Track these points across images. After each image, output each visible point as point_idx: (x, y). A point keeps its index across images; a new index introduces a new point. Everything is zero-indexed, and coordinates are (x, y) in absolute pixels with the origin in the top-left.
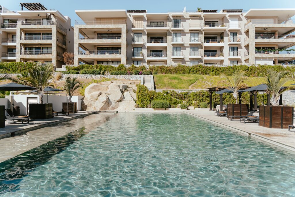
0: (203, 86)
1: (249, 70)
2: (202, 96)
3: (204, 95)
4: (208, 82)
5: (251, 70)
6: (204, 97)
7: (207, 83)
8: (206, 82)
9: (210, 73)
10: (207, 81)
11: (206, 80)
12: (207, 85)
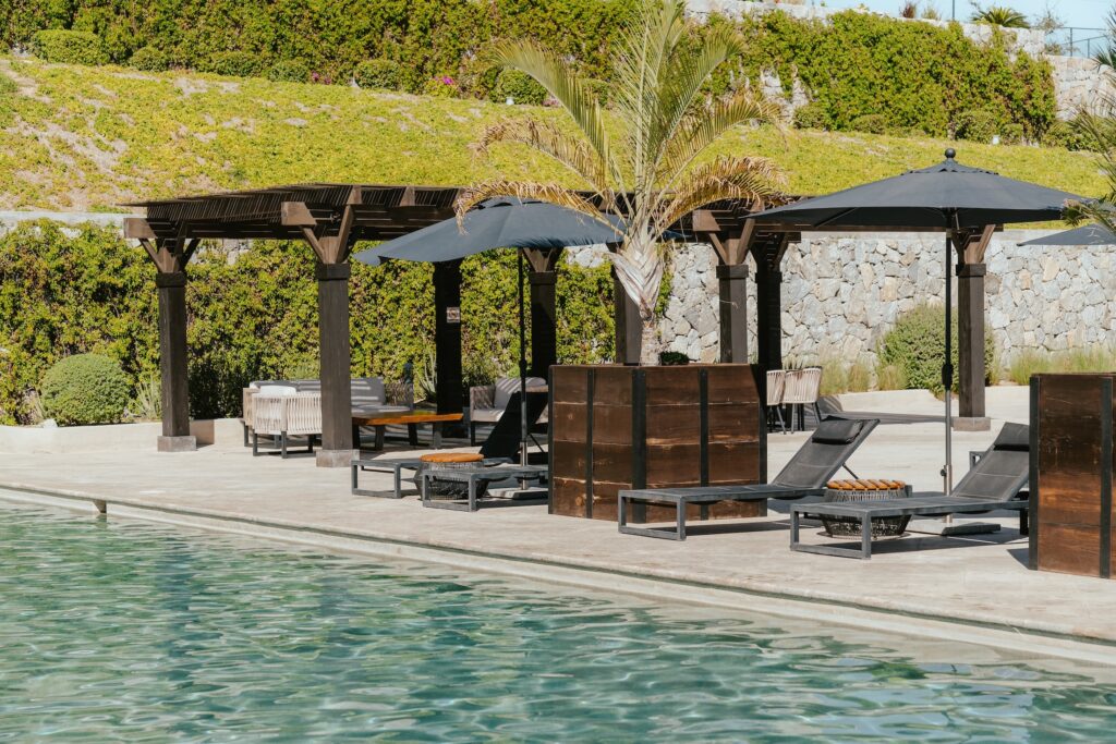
0: (33, 177)
1: (413, 26)
2: (49, 293)
3: (69, 275)
4: (71, 138)
5: (433, 24)
6: (69, 295)
7: (64, 146)
8: (54, 130)
9: (43, 35)
10: (61, 122)
11: (50, 112)
12: (70, 162)
